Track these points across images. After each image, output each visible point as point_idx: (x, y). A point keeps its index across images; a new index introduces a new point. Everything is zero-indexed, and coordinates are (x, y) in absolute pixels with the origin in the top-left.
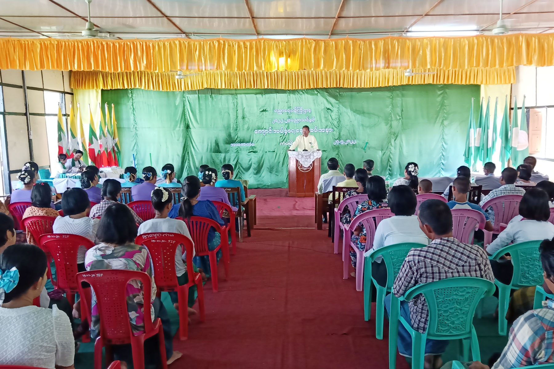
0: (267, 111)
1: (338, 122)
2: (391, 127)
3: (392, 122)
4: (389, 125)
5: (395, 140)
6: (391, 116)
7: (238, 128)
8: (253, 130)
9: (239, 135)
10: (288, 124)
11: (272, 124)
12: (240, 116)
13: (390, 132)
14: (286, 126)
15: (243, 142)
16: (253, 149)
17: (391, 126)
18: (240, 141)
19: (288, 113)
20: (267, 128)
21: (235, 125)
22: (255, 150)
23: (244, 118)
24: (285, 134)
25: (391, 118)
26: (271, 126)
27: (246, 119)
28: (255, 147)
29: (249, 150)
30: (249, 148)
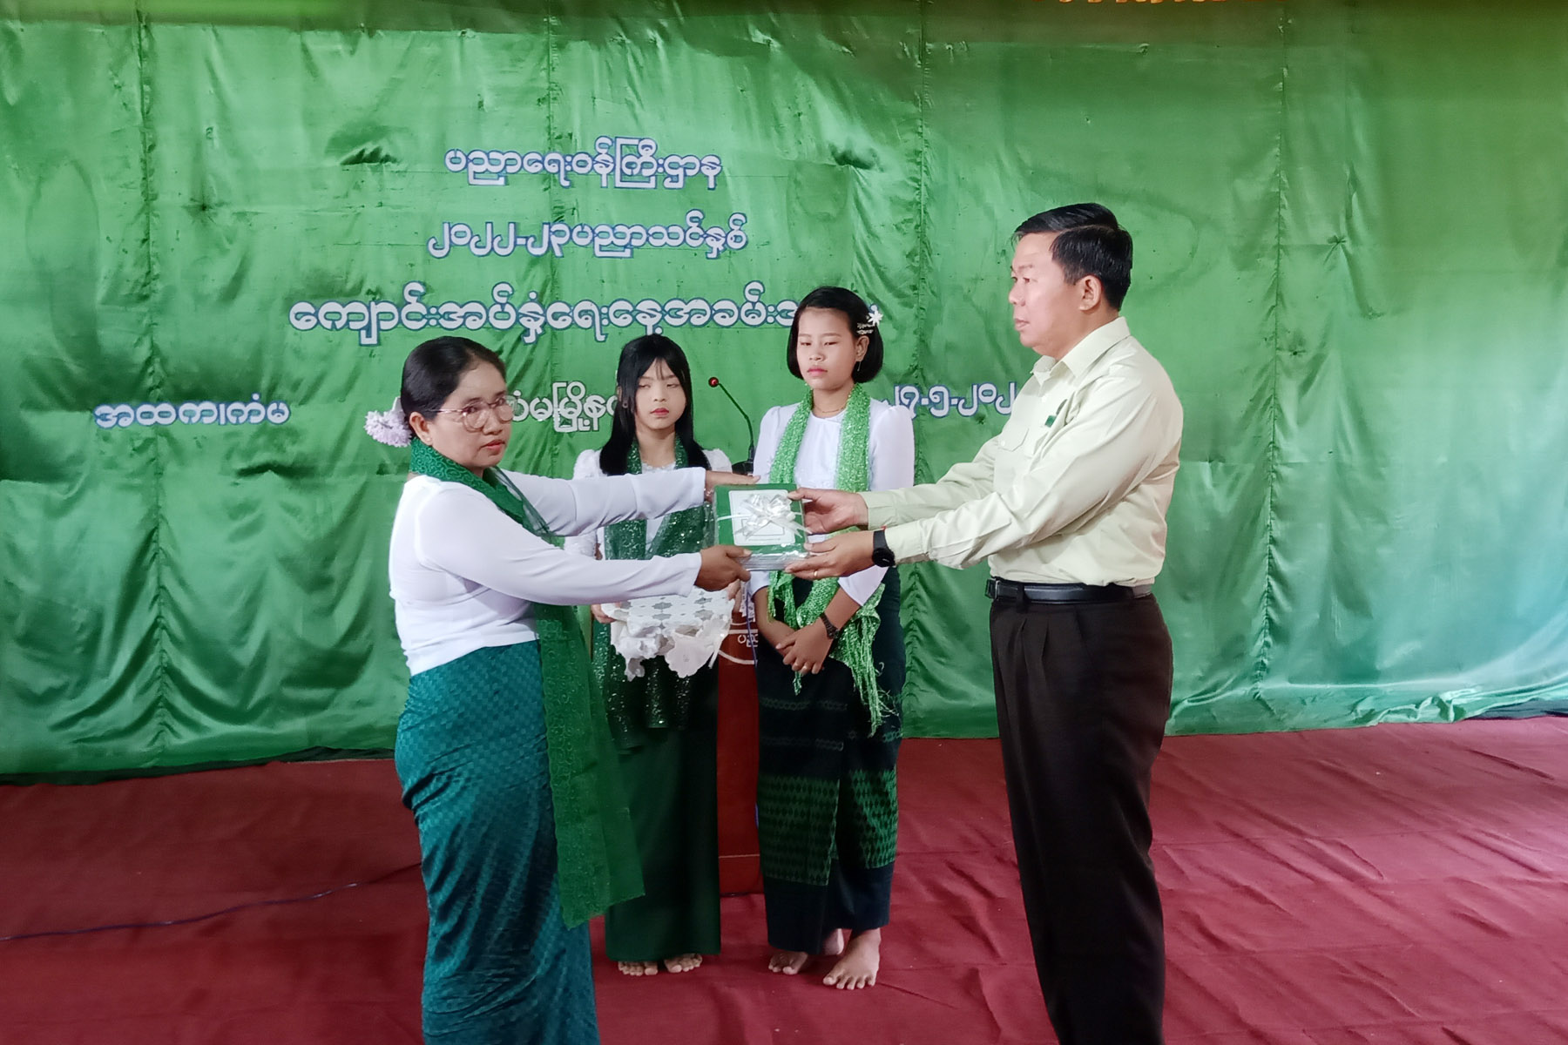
0: (387, 159)
1: (910, 256)
2: (1279, 296)
3: (1284, 261)
4: (1262, 284)
5: (1305, 386)
6: (1280, 219)
7: (159, 286)
8: (278, 304)
9: (164, 338)
10: (550, 259)
11: (429, 257)
12: (174, 192)
13: (1270, 328)
14: (539, 275)
15: (196, 396)
16: (281, 449)
17: (1277, 291)
18: (176, 388)
19: (547, 177)
20: (391, 290)
21: (129, 260)
22: (291, 453)
23: (204, 208)
24: (530, 339)
25: (1281, 233)
26: (419, 272)
27: (224, 219)
28: (293, 434)
29: (248, 454)
30: (244, 442)
